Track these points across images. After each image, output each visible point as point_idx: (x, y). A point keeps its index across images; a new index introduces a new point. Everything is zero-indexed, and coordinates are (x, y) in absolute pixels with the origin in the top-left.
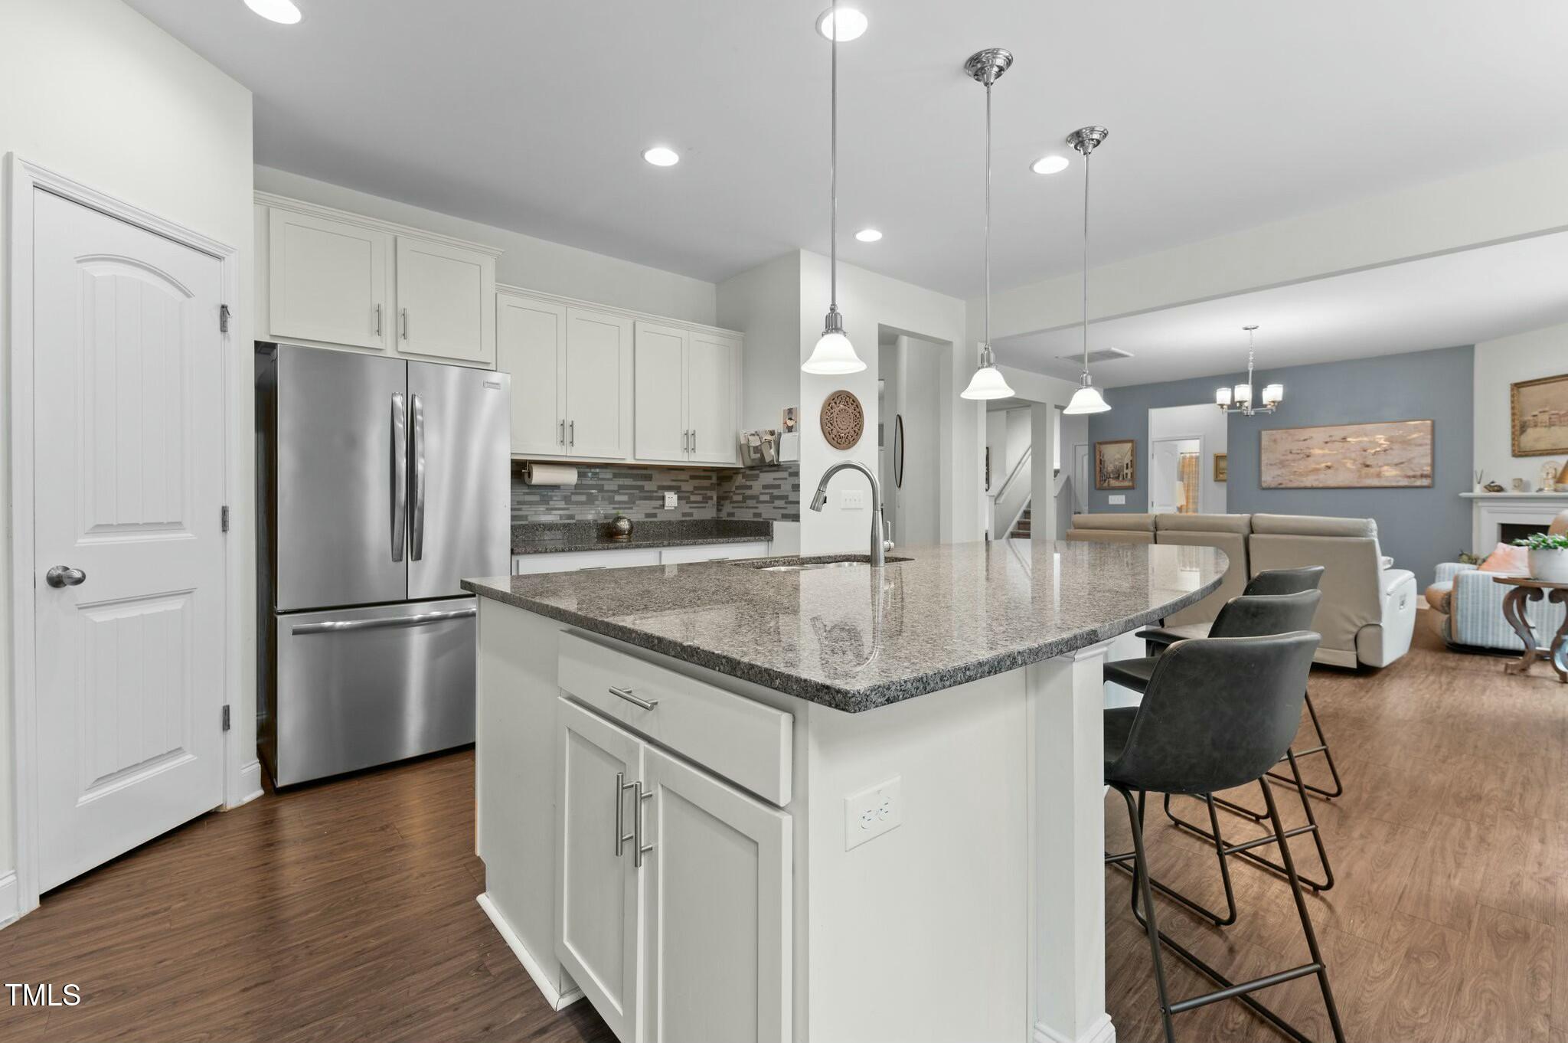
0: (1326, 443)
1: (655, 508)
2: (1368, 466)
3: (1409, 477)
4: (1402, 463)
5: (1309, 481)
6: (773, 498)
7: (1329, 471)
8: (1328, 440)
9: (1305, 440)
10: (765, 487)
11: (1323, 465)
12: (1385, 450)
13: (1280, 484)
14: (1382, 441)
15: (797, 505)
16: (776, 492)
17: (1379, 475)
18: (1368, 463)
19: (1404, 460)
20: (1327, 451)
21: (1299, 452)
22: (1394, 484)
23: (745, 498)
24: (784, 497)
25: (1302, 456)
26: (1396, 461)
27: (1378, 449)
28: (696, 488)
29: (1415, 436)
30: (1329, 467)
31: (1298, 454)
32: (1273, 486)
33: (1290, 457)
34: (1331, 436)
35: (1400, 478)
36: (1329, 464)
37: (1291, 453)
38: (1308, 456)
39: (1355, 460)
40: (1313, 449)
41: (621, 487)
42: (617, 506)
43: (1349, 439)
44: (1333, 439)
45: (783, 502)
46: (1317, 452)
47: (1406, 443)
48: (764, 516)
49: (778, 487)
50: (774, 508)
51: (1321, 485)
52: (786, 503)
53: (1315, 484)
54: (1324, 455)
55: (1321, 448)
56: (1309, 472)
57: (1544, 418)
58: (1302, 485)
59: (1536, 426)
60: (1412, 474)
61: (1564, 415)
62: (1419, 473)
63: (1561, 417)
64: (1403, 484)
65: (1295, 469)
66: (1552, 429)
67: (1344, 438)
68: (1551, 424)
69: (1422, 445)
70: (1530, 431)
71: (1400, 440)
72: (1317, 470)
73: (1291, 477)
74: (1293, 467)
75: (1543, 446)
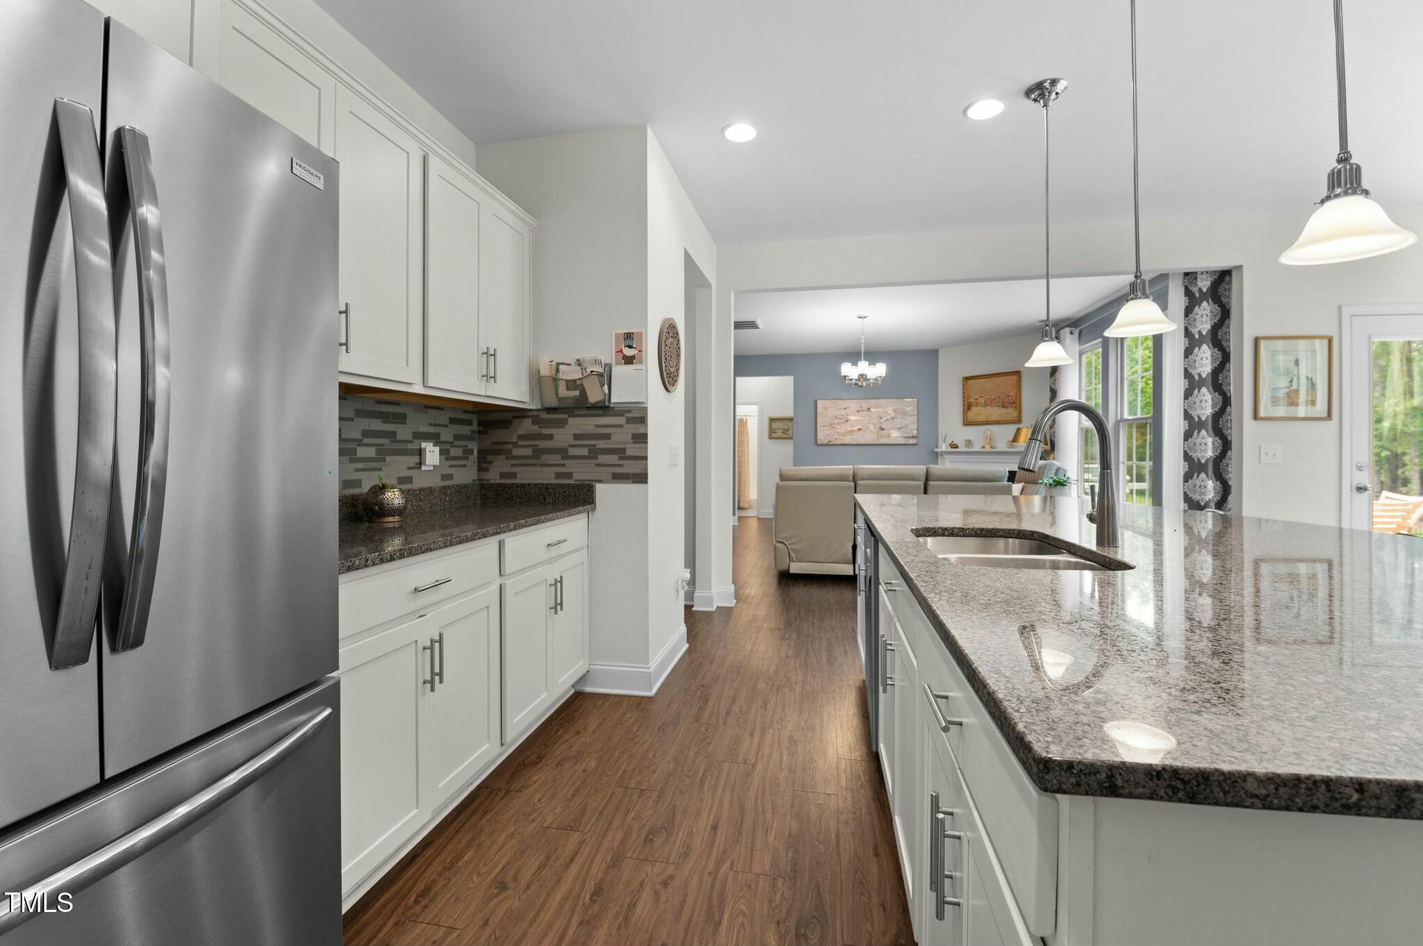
1: (409, 468)
2: (882, 429)
3: (905, 438)
4: (901, 428)
5: (848, 440)
6: (594, 453)
7: (861, 433)
8: (859, 409)
9: (845, 409)
10: (577, 437)
11: (856, 428)
12: (892, 419)
13: (830, 442)
14: (890, 412)
15: (643, 462)
16: (600, 444)
17: (889, 436)
18: (883, 427)
19: (904, 426)
20: (858, 418)
21: (841, 417)
22: (897, 442)
23: (538, 453)
24: (621, 452)
25: (843, 420)
26: (899, 426)
27: (888, 417)
28: (457, 437)
29: (909, 409)
30: (860, 429)
31: (841, 419)
32: (825, 443)
33: (836, 421)
34: (861, 406)
35: (900, 439)
36: (860, 427)
37: (836, 418)
38: (847, 421)
39: (875, 425)
40: (850, 416)
41: (366, 433)
42: (360, 465)
43: (872, 410)
44: (863, 408)
45: (616, 457)
46: (852, 418)
47: (904, 414)
48: (576, 476)
49: (607, 437)
50: (597, 465)
51: (855, 443)
52: (620, 458)
53: (852, 442)
54: (857, 421)
55: (855, 416)
56: (847, 432)
57: (982, 400)
58: (843, 442)
59: (977, 405)
60: (907, 435)
61: (995, 399)
62: (911, 435)
63: (991, 400)
64: (902, 442)
65: (839, 430)
66: (987, 408)
67: (869, 409)
68: (986, 405)
69: (912, 416)
70: (973, 409)
71: (901, 411)
72: (852, 431)
73: (837, 436)
74: (838, 428)
75: (981, 418)
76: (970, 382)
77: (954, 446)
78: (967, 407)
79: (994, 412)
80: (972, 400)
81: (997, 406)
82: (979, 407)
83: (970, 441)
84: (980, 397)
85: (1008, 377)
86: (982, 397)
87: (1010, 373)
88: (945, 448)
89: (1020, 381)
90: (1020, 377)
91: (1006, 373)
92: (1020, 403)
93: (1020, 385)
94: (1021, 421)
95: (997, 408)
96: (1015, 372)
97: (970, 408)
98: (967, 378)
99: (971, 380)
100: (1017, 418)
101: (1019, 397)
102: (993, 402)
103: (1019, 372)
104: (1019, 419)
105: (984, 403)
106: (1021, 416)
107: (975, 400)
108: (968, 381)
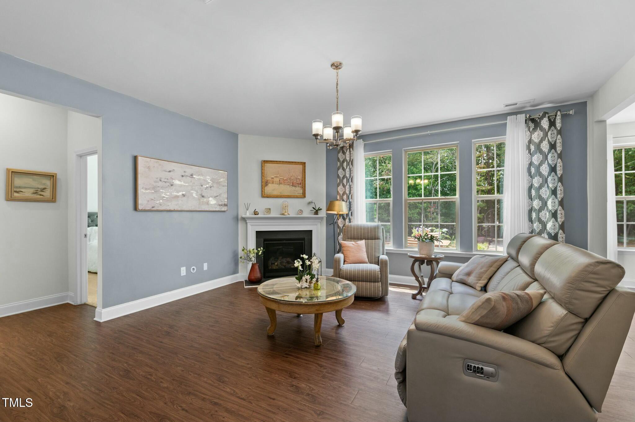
0: (183, 176)
2: (203, 197)
3: (220, 205)
4: (217, 196)
5: (172, 206)
7: (185, 198)
8: (183, 174)
9: (170, 171)
11: (180, 193)
12: (211, 187)
13: (153, 207)
14: (209, 181)
17: (208, 203)
18: (203, 195)
19: (218, 195)
20: (182, 183)
21: (166, 180)
22: (214, 209)
25: (168, 184)
26: (215, 194)
27: (208, 186)
29: (222, 180)
30: (184, 195)
31: (165, 182)
33: (160, 184)
34: (185, 172)
35: (215, 206)
36: (184, 193)
37: (161, 180)
38: (172, 185)
39: (197, 192)
40: (175, 180)
43: (194, 176)
44: (186, 174)
46: (177, 182)
47: (219, 183)
51: (179, 209)
53: (176, 208)
54: (181, 186)
55: (180, 181)
56: (173, 198)
57: (277, 180)
58: (168, 208)
59: (273, 183)
60: (221, 203)
61: (286, 180)
62: (223, 203)
63: (284, 180)
64: (217, 209)
65: (163, 195)
66: (281, 185)
67: (192, 175)
69: (224, 186)
70: (270, 185)
71: (216, 181)
72: (177, 197)
73: (161, 201)
74: (162, 192)
75: (276, 193)
76: (267, 165)
77: (256, 213)
78: (264, 183)
79: (287, 189)
80: (269, 179)
81: (288, 185)
82: (274, 185)
83: (270, 209)
84: (275, 177)
85: (296, 165)
86: (277, 177)
87: (298, 163)
88: (249, 214)
89: (305, 169)
90: (305, 167)
91: (295, 162)
92: (305, 184)
93: (305, 172)
94: (305, 197)
95: (288, 186)
96: (301, 163)
97: (266, 185)
98: (264, 161)
99: (268, 163)
100: (302, 195)
101: (304, 180)
102: (285, 181)
103: (305, 163)
104: (304, 196)
105: (278, 181)
106: (305, 193)
107: (271, 179)
108: (265, 164)
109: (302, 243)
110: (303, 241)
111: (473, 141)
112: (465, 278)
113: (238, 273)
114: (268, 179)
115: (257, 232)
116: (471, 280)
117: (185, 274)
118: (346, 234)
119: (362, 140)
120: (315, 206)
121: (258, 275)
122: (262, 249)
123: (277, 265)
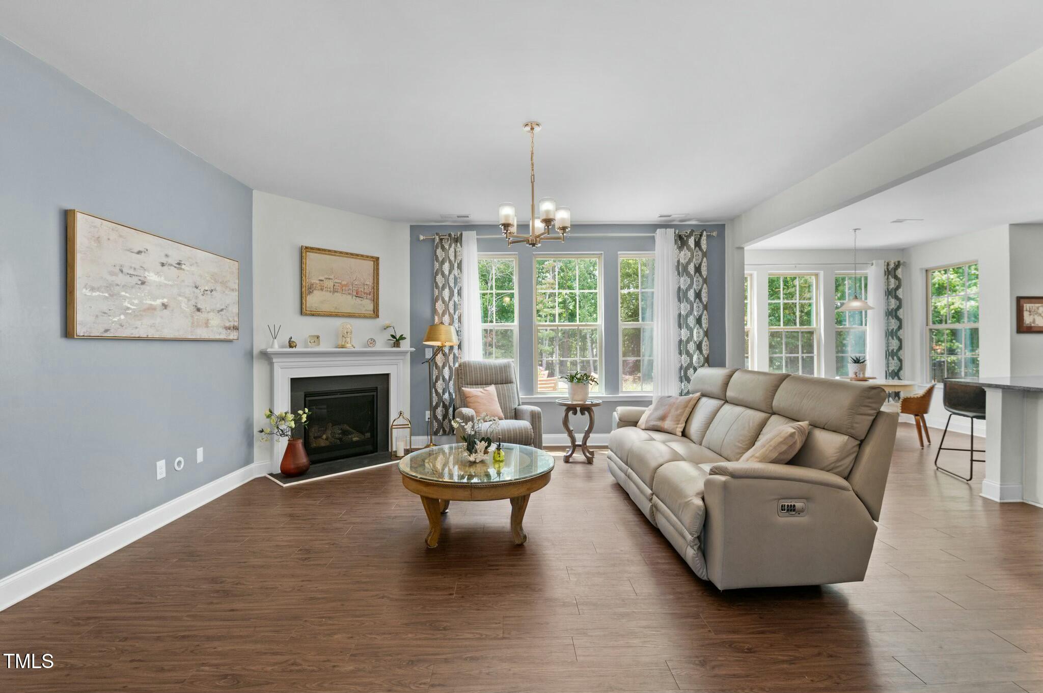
0: (163, 265)
2: (199, 310)
3: (226, 328)
4: (222, 310)
7: (166, 312)
8: (164, 260)
9: (139, 252)
11: (158, 302)
12: (212, 291)
13: (106, 331)
14: (208, 278)
17: (206, 324)
18: (199, 306)
19: (223, 307)
20: (162, 279)
21: (132, 272)
22: (218, 337)
25: (135, 280)
26: (219, 307)
29: (229, 277)
30: (165, 306)
31: (131, 275)
32: (95, 333)
33: (121, 279)
34: (167, 256)
35: (221, 330)
36: (165, 300)
37: (122, 271)
38: (143, 283)
39: (189, 300)
40: (149, 272)
43: (183, 267)
44: (170, 260)
46: (152, 277)
47: (224, 284)
51: (157, 335)
53: (152, 333)
54: (159, 286)
55: (157, 273)
56: (144, 310)
57: (330, 284)
58: (136, 334)
59: (322, 290)
60: (228, 324)
61: (346, 285)
62: (232, 324)
63: (342, 286)
64: (222, 337)
65: (127, 304)
66: (336, 293)
67: (179, 264)
68: (335, 291)
69: (233, 290)
70: (316, 292)
71: (220, 280)
72: (152, 309)
73: (122, 317)
74: (125, 298)
75: (326, 308)
76: (311, 256)
77: (291, 344)
78: (305, 290)
79: (346, 302)
80: (315, 281)
81: (349, 294)
82: (324, 293)
83: (318, 337)
84: (327, 279)
85: (364, 261)
86: (329, 279)
87: (367, 257)
88: (279, 346)
89: (378, 269)
90: (378, 265)
91: (362, 256)
92: (378, 295)
93: (378, 274)
94: (377, 316)
95: (350, 297)
96: (372, 257)
97: (310, 293)
98: (306, 248)
99: (312, 252)
100: (372, 313)
101: (375, 287)
102: (344, 288)
103: (378, 259)
104: (376, 314)
105: (332, 288)
106: (378, 310)
107: (318, 282)
108: (308, 253)
109: (374, 395)
110: (375, 393)
111: (619, 252)
112: (659, 423)
113: (253, 462)
114: (313, 281)
115: (292, 379)
116: (667, 424)
117: (164, 475)
118: (463, 377)
119: (475, 232)
120: (395, 332)
121: (303, 459)
122: (307, 410)
123: (327, 439)
